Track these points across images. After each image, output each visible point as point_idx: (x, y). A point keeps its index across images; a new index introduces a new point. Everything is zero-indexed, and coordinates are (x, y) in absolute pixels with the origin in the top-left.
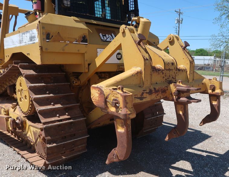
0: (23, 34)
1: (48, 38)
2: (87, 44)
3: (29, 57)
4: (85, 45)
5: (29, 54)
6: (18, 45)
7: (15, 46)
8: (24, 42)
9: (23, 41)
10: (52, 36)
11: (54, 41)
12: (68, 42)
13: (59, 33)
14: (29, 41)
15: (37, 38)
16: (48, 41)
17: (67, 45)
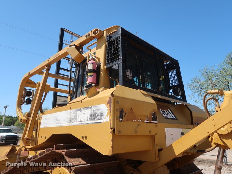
0: (78, 110)
1: (121, 116)
2: (157, 123)
3: (84, 141)
4: (155, 124)
5: (86, 138)
6: (66, 124)
7: (59, 125)
8: (78, 120)
9: (76, 119)
10: (126, 113)
11: (127, 120)
12: (141, 121)
13: (132, 109)
14: (89, 119)
15: (107, 115)
16: (121, 121)
17: (139, 125)
